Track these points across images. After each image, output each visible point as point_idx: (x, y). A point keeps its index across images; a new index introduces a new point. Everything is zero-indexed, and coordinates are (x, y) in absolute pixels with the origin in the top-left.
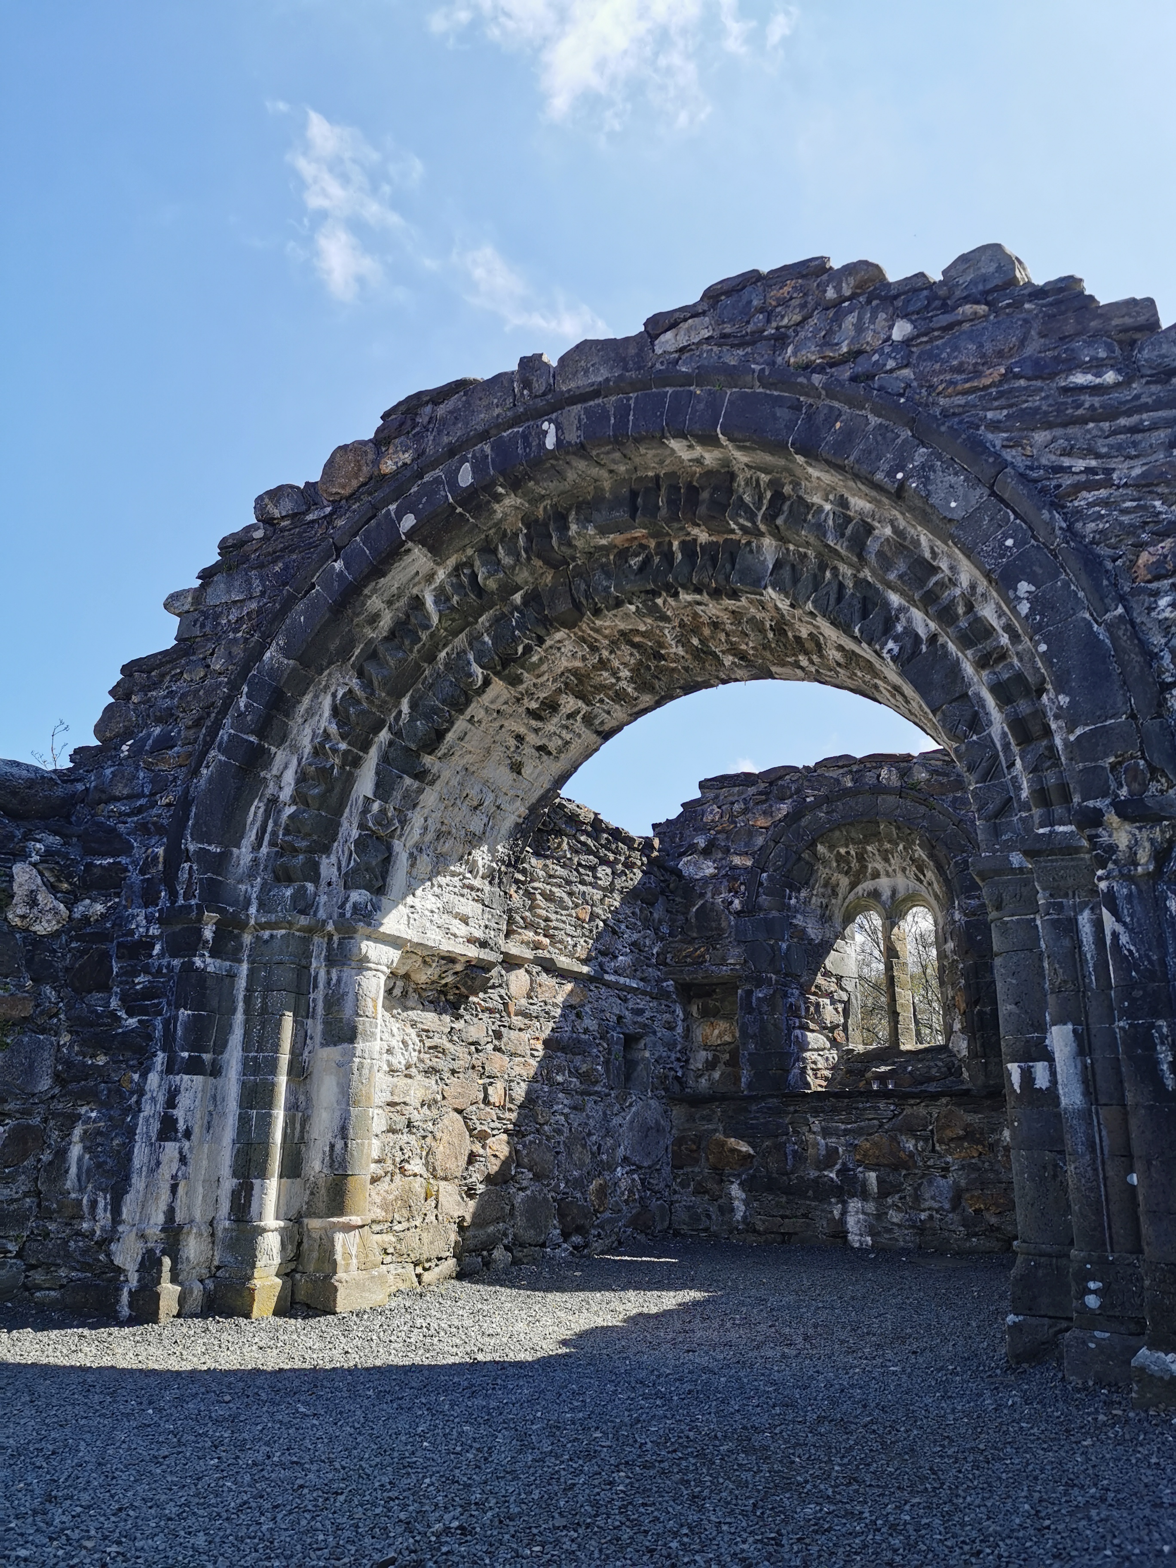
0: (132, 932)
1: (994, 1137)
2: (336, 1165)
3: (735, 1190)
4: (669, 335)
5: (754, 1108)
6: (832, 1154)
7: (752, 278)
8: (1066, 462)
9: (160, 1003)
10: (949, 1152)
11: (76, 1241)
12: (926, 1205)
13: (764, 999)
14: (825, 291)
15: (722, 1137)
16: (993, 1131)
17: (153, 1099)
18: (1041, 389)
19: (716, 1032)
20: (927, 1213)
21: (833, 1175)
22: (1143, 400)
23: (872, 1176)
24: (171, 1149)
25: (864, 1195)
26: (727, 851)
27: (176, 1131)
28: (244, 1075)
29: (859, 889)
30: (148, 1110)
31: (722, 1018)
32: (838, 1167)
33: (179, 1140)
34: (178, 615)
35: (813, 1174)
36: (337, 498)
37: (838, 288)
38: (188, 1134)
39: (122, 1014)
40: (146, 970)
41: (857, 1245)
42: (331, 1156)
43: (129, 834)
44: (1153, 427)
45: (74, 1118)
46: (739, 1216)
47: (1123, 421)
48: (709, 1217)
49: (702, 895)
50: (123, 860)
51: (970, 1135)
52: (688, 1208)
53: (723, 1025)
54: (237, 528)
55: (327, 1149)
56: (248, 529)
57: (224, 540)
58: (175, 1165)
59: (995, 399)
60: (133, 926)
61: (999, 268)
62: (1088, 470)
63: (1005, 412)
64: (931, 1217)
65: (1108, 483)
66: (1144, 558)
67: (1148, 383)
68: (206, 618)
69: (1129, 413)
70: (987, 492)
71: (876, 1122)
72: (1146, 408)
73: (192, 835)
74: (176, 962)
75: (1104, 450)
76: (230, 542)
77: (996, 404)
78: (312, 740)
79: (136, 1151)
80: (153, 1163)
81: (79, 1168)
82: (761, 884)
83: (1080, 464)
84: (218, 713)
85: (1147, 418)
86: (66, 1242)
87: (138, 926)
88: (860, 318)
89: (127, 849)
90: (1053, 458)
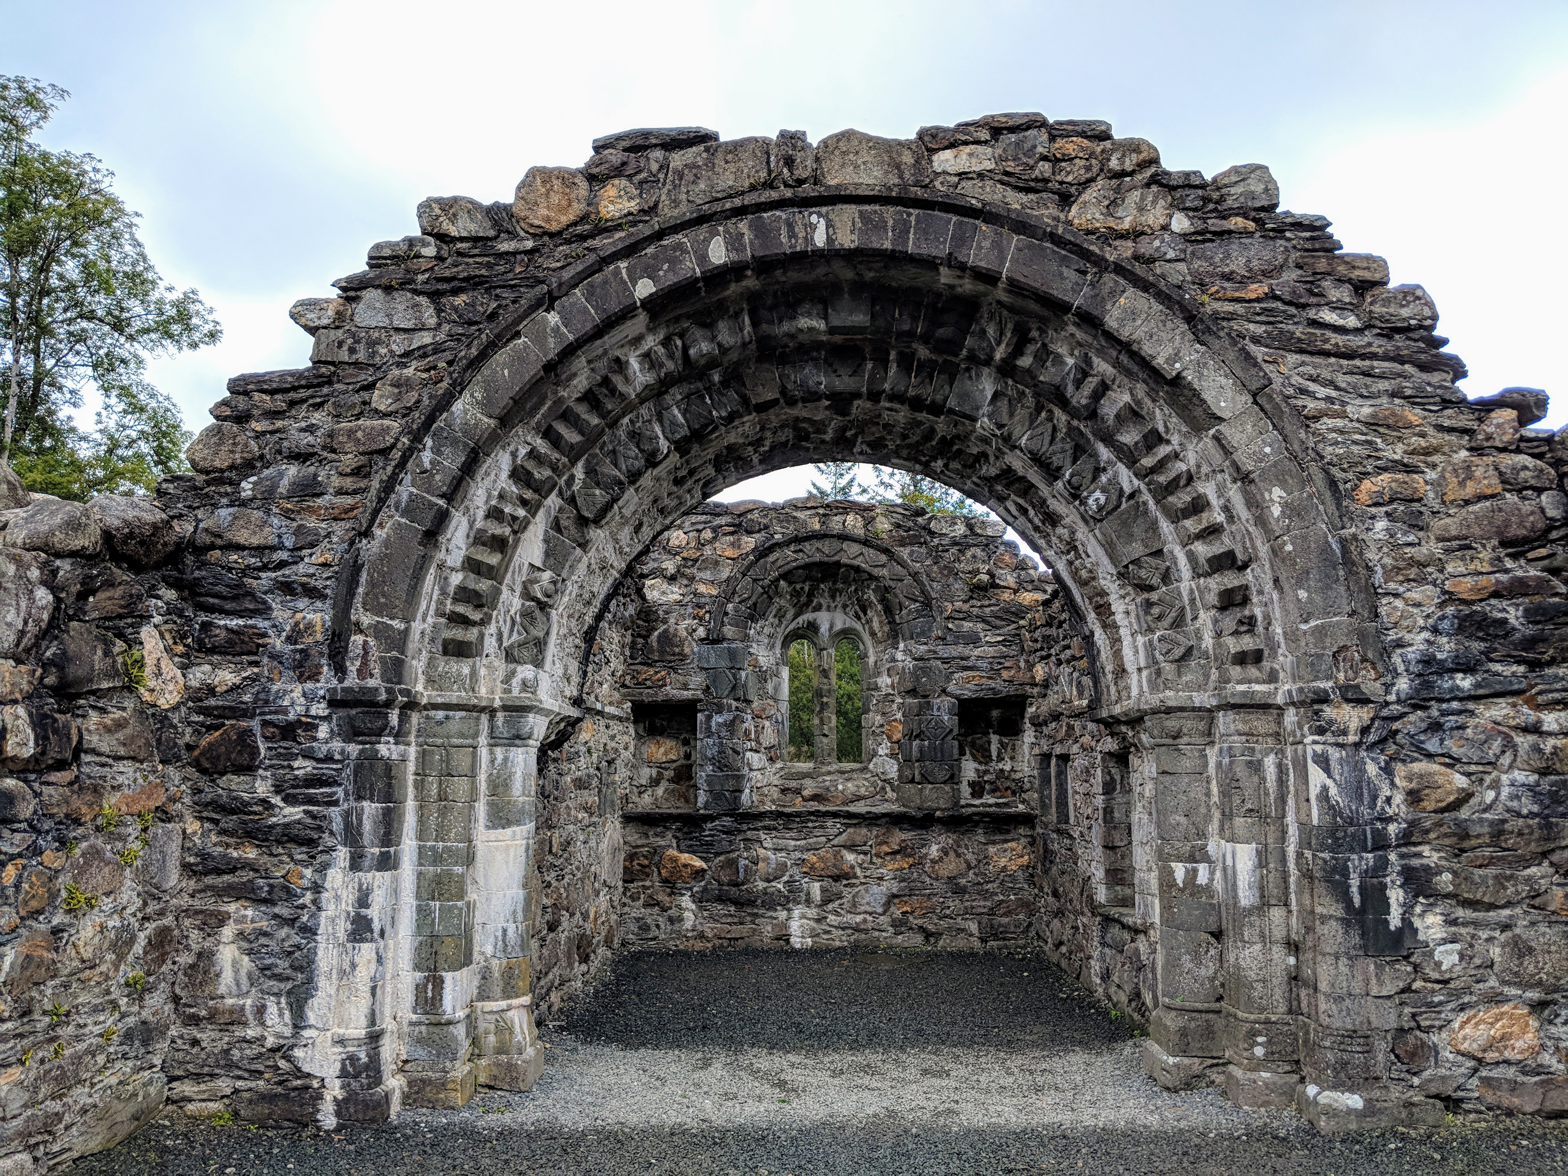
0: (285, 712)
1: (924, 851)
2: (509, 949)
3: (686, 901)
4: (948, 154)
5: (709, 825)
6: (782, 868)
7: (1035, 123)
8: (1312, 387)
9: (335, 793)
10: (883, 866)
11: (241, 1049)
12: (863, 908)
13: (725, 724)
14: (1109, 160)
15: (675, 853)
16: (923, 846)
17: (337, 898)
18: (1294, 316)
19: (662, 750)
20: (862, 917)
21: (780, 886)
22: (1373, 349)
23: (817, 886)
24: (367, 950)
25: (808, 902)
26: (692, 579)
27: (372, 931)
28: (420, 864)
29: (800, 620)
30: (330, 909)
31: (668, 737)
32: (785, 878)
33: (375, 941)
34: (312, 330)
35: (761, 885)
36: (539, 231)
37: (1121, 159)
38: (382, 934)
39: (276, 800)
40: (308, 755)
41: (798, 946)
42: (504, 941)
43: (265, 593)
44: (1381, 377)
45: (222, 919)
46: (688, 924)
47: (1358, 362)
48: (658, 926)
49: (665, 621)
50: (262, 624)
51: (901, 851)
52: (638, 920)
53: (669, 743)
54: (396, 237)
55: (499, 934)
56: (411, 242)
57: (378, 247)
58: (373, 965)
59: (1258, 314)
60: (286, 703)
61: (1266, 190)
62: (1329, 399)
63: (1264, 328)
64: (865, 920)
65: (1343, 415)
66: (1366, 485)
67: (1378, 335)
68: (358, 342)
69: (1363, 357)
70: (1251, 400)
71: (824, 839)
72: (1373, 356)
73: (364, 604)
74: (353, 749)
75: (1343, 385)
76: (387, 252)
77: (1258, 318)
78: (487, 502)
79: (320, 953)
80: (346, 966)
81: (236, 972)
82: (726, 614)
83: (1322, 392)
84: (396, 467)
85: (1380, 366)
86: (227, 1052)
87: (293, 704)
88: (1142, 199)
89: (264, 611)
90: (1301, 380)
